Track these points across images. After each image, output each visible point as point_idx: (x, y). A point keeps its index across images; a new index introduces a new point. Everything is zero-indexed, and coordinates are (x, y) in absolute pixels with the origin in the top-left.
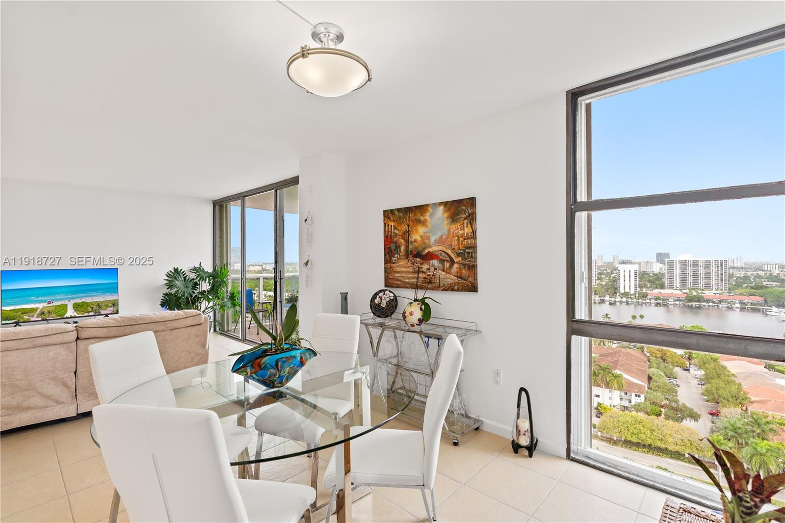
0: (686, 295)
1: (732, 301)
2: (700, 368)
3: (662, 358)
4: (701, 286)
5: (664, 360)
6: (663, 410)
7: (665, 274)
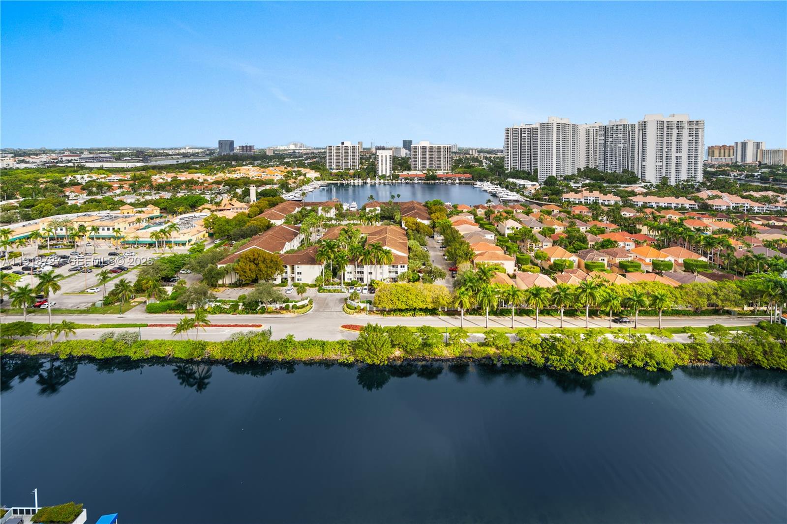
0: (425, 175)
1: (454, 178)
2: (441, 234)
3: (416, 230)
4: (435, 167)
5: (418, 232)
6: (421, 275)
7: (410, 158)
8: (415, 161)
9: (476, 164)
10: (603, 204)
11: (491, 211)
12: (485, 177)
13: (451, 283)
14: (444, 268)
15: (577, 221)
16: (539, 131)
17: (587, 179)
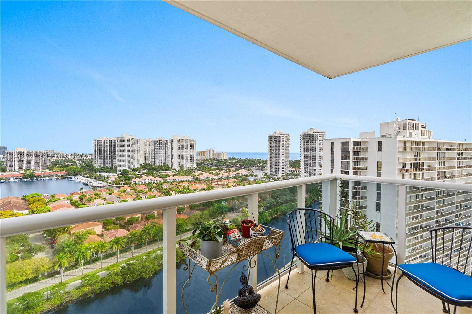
0: (22, 175)
1: (52, 175)
4: (32, 168)
6: (19, 255)
7: (4, 161)
8: (11, 163)
9: (71, 164)
10: (154, 183)
11: (84, 195)
12: (78, 173)
13: (51, 253)
14: (43, 244)
15: (140, 194)
16: (117, 142)
17: (145, 169)
